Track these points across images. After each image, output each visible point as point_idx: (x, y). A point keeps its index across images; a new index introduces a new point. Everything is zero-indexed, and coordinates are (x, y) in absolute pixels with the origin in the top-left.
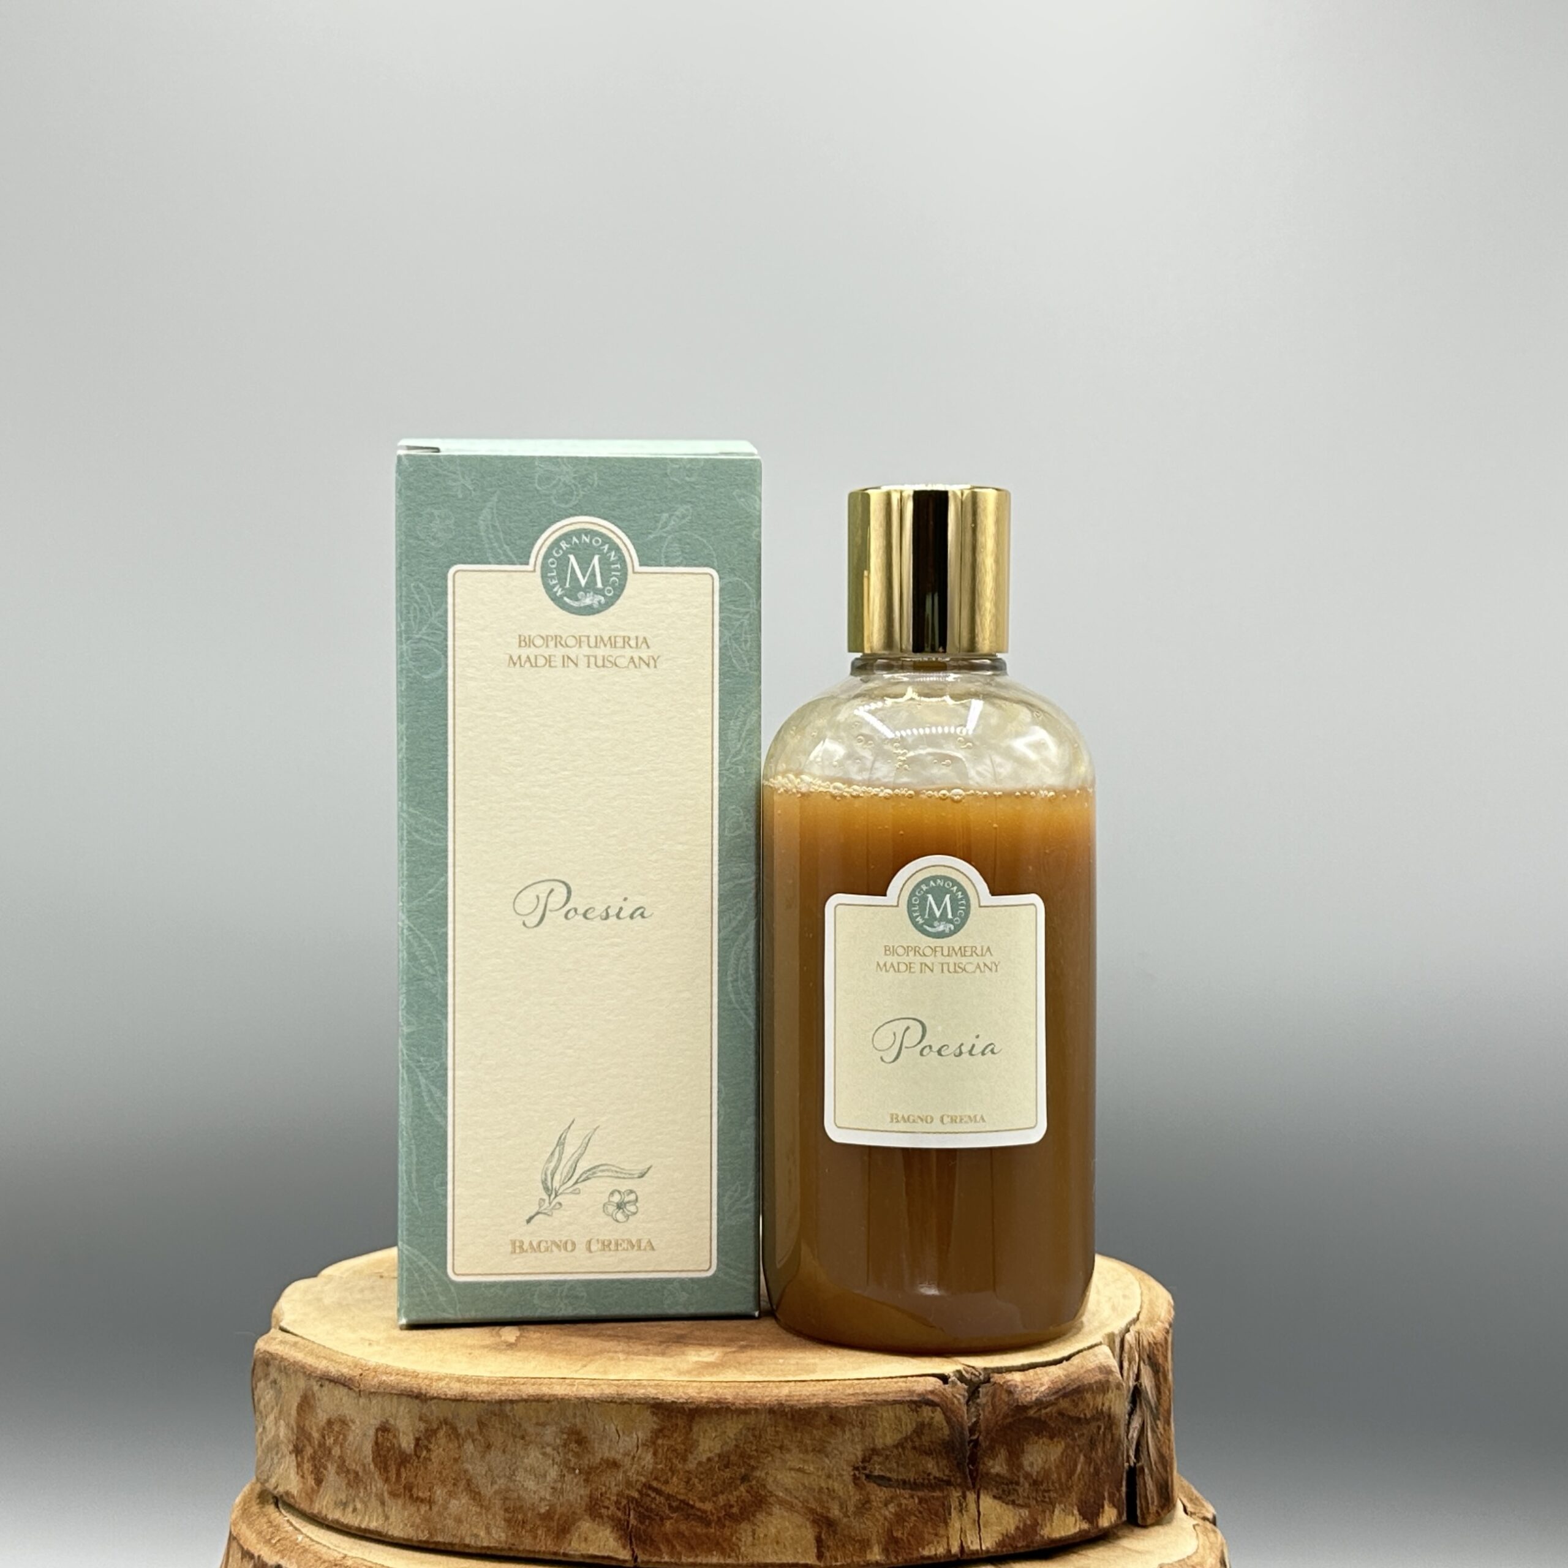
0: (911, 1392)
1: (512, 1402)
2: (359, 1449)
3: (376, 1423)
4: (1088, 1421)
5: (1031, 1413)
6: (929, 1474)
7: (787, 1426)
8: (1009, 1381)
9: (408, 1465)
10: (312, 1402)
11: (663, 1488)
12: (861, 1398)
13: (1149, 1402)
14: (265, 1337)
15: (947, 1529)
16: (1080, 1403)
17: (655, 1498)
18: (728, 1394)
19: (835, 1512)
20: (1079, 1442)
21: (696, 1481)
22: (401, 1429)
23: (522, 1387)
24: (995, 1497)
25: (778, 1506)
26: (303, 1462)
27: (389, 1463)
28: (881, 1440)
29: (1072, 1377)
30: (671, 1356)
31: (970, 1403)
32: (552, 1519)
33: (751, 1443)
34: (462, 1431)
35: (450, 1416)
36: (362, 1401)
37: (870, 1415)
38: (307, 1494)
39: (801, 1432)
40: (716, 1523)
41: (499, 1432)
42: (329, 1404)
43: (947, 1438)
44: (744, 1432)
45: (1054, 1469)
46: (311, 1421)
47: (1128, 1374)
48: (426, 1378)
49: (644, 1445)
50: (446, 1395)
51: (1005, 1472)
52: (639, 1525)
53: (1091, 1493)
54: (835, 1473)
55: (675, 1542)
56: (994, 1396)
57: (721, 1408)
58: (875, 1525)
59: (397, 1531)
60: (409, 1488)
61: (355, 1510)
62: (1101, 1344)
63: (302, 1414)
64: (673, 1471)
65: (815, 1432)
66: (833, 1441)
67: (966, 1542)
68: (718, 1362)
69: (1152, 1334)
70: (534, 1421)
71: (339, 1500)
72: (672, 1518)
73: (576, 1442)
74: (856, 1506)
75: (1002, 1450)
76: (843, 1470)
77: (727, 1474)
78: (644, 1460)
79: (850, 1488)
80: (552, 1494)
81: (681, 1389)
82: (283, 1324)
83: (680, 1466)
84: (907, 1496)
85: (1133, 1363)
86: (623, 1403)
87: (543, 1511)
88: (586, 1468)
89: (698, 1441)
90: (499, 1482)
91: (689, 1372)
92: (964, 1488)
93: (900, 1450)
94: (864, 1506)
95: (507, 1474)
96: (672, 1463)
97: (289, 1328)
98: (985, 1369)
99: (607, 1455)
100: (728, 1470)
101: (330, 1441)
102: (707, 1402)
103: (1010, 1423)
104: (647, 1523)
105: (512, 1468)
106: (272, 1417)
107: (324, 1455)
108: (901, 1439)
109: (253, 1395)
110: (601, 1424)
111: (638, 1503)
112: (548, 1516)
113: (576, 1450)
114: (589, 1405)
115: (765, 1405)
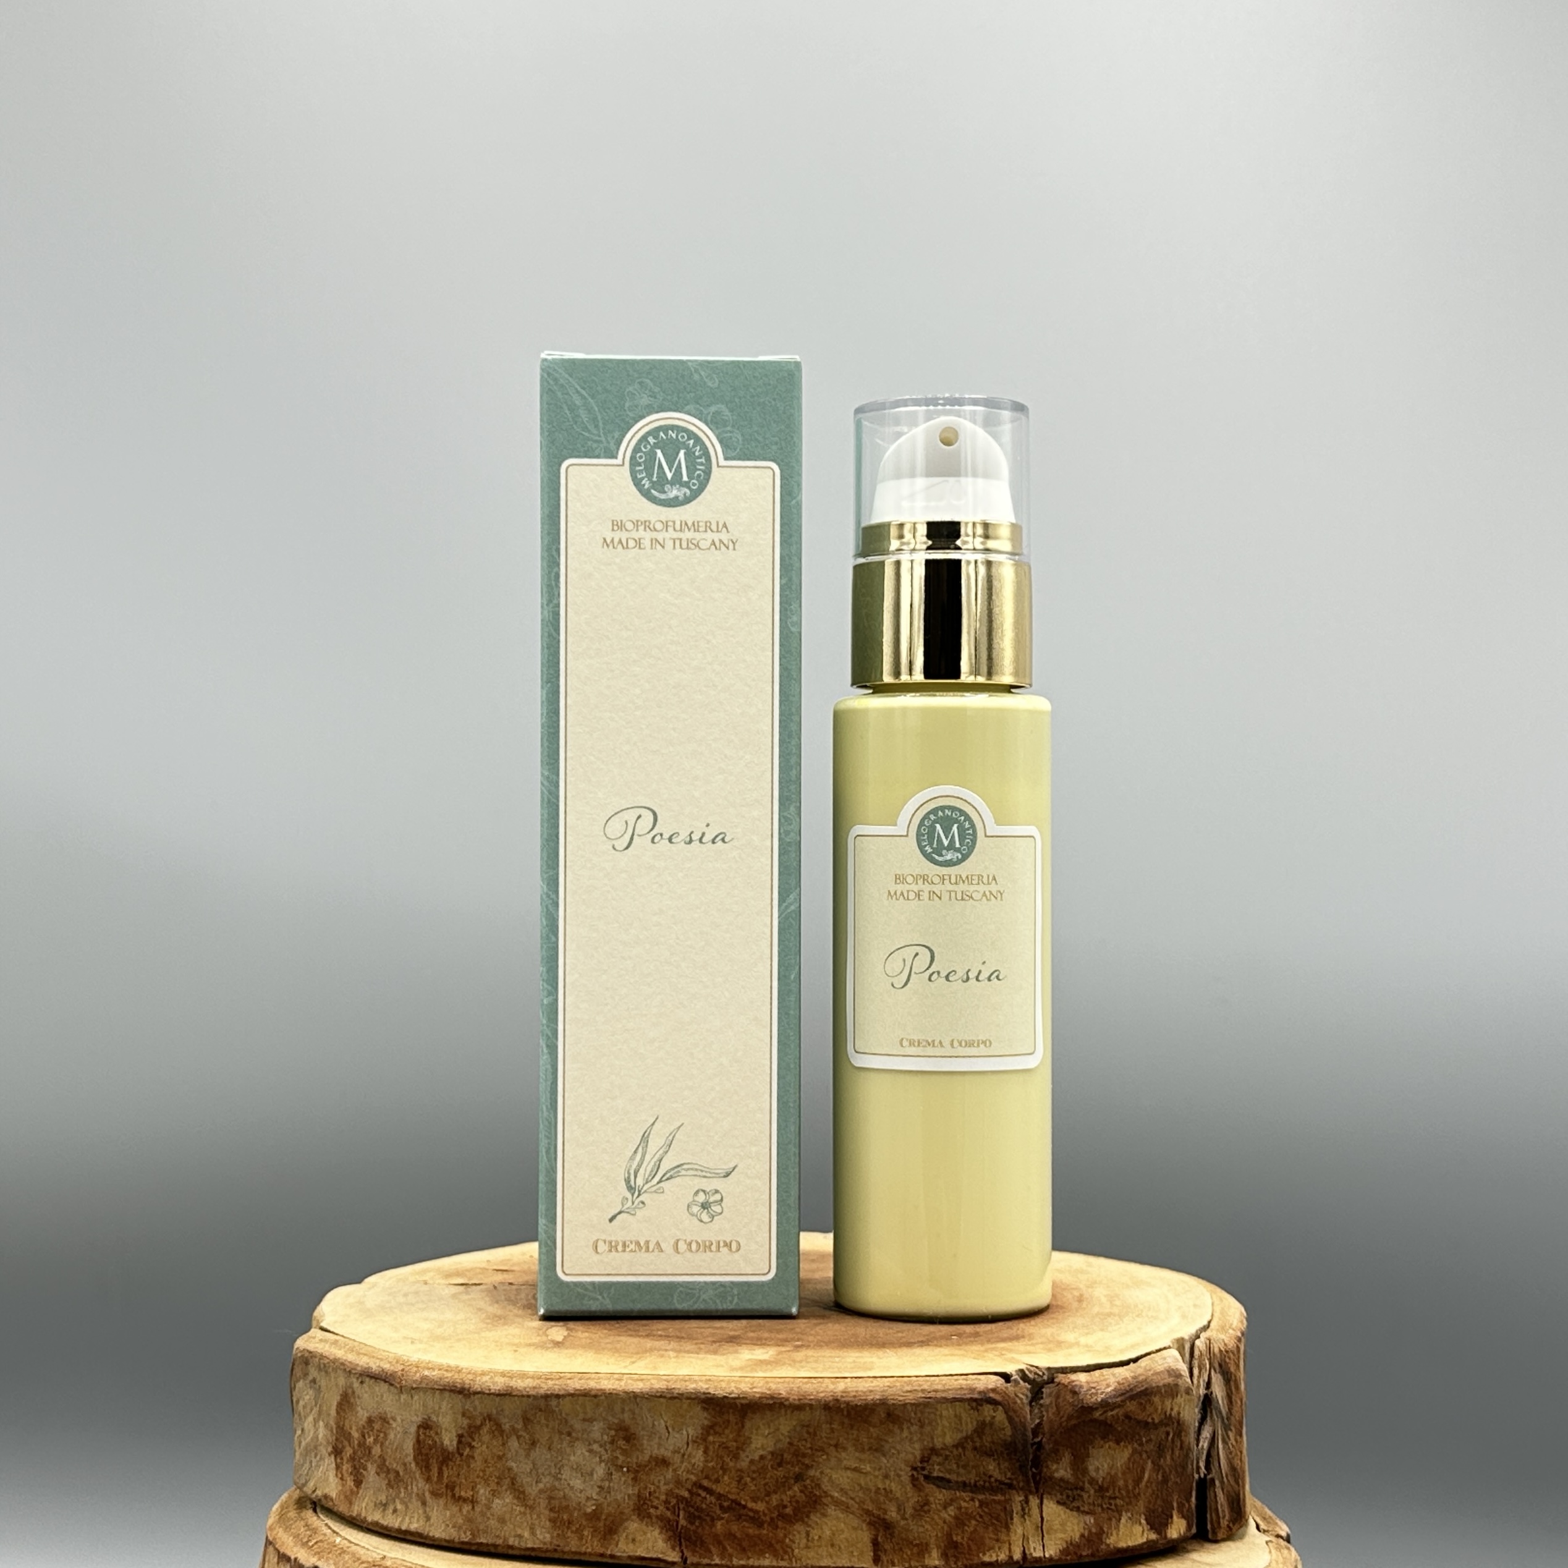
0: (972, 1390)
1: (558, 1396)
2: (400, 1448)
3: (418, 1420)
4: (1156, 1426)
5: (1097, 1414)
6: (990, 1477)
7: (843, 1423)
8: (1073, 1381)
9: (450, 1463)
10: (352, 1400)
11: (714, 1487)
12: (921, 1395)
13: (1220, 1412)
14: (304, 1336)
15: (1008, 1535)
16: (1147, 1407)
17: (705, 1498)
18: (782, 1390)
19: (893, 1514)
20: (1145, 1448)
21: (748, 1479)
22: (444, 1427)
23: (569, 1381)
24: (1058, 1503)
25: (833, 1507)
26: (342, 1463)
27: (431, 1460)
28: (940, 1439)
29: (1141, 1378)
30: (724, 1354)
31: (1033, 1404)
32: (599, 1519)
33: (806, 1440)
34: (506, 1427)
35: (494, 1412)
36: (403, 1397)
37: (929, 1413)
38: (346, 1497)
39: (858, 1430)
40: (769, 1524)
41: (546, 1430)
42: (369, 1401)
43: (1009, 1439)
44: (798, 1429)
45: (1120, 1475)
46: (350, 1421)
47: (1199, 1382)
48: (469, 1373)
49: (694, 1442)
50: (490, 1390)
51: (1069, 1476)
52: (689, 1526)
53: (1159, 1502)
54: (892, 1473)
55: (726, 1543)
56: (1058, 1397)
57: (775, 1403)
58: (934, 1529)
59: (438, 1532)
60: (451, 1487)
61: (395, 1511)
62: (1169, 1347)
63: (342, 1414)
64: (724, 1470)
65: (871, 1429)
66: (890, 1440)
67: (1029, 1549)
68: (772, 1359)
69: (1223, 1340)
70: (581, 1416)
71: (378, 1502)
72: (722, 1518)
73: (624, 1439)
74: (914, 1509)
75: (1066, 1454)
76: (901, 1470)
77: (780, 1473)
78: (695, 1457)
79: (909, 1489)
80: (598, 1494)
81: (733, 1385)
82: (323, 1324)
83: (731, 1464)
84: (967, 1499)
85: (1203, 1371)
86: (673, 1398)
87: (589, 1510)
88: (634, 1466)
89: (750, 1438)
90: (544, 1480)
91: (741, 1369)
92: (1027, 1492)
93: (960, 1450)
94: (922, 1509)
95: (553, 1472)
96: (724, 1461)
97: (329, 1328)
98: (1049, 1369)
99: (656, 1451)
100: (781, 1469)
101: (370, 1440)
102: (760, 1398)
103: (1075, 1425)
104: (697, 1524)
105: (559, 1466)
106: (310, 1419)
107: (364, 1455)
108: (961, 1439)
109: (292, 1396)
110: (650, 1420)
111: (687, 1502)
112: (594, 1516)
113: (624, 1447)
114: (638, 1400)
115: (819, 1401)
